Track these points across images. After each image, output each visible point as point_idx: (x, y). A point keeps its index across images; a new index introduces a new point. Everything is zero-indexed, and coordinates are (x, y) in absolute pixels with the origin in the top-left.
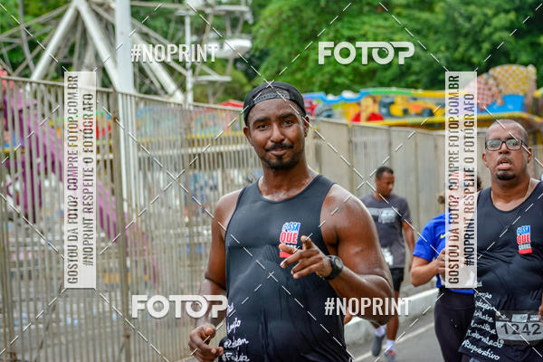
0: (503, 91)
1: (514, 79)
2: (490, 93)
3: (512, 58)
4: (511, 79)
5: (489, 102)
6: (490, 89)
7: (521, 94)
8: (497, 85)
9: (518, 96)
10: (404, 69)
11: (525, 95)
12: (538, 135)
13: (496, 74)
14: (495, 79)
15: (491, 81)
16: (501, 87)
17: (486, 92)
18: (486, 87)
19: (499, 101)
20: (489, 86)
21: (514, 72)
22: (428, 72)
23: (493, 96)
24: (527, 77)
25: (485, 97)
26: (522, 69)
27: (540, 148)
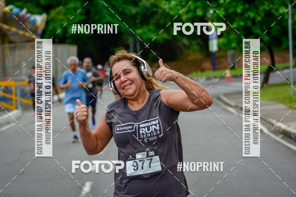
27: (7, 45)
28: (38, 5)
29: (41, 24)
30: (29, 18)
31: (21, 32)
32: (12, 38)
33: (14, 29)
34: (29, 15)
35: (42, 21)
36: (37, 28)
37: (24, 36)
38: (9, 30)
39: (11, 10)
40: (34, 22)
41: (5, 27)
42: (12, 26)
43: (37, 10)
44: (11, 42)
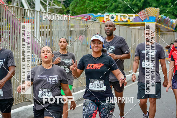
0: (150, 15)
1: (153, 12)
2: (145, 16)
3: (150, 4)
4: (152, 12)
5: (145, 19)
6: (145, 15)
7: (155, 16)
8: (148, 13)
9: (154, 17)
10: (116, 6)
11: (156, 17)
12: (159, 29)
13: (147, 10)
14: (147, 11)
15: (146, 12)
16: (149, 14)
17: (144, 15)
18: (144, 14)
19: (148, 18)
20: (145, 13)
21: (153, 9)
22: (124, 8)
23: (146, 17)
24: (157, 11)
25: (144, 17)
26: (155, 8)
27: (159, 33)
28: (173, 15)
29: (175, 23)
30: (170, 20)
31: (166, 27)
32: (162, 30)
33: (163, 26)
34: (170, 19)
35: (176, 22)
36: (173, 25)
37: (167, 29)
38: (161, 26)
39: (162, 17)
40: (172, 22)
41: (159, 24)
42: (162, 24)
43: (173, 17)
44: (161, 32)
